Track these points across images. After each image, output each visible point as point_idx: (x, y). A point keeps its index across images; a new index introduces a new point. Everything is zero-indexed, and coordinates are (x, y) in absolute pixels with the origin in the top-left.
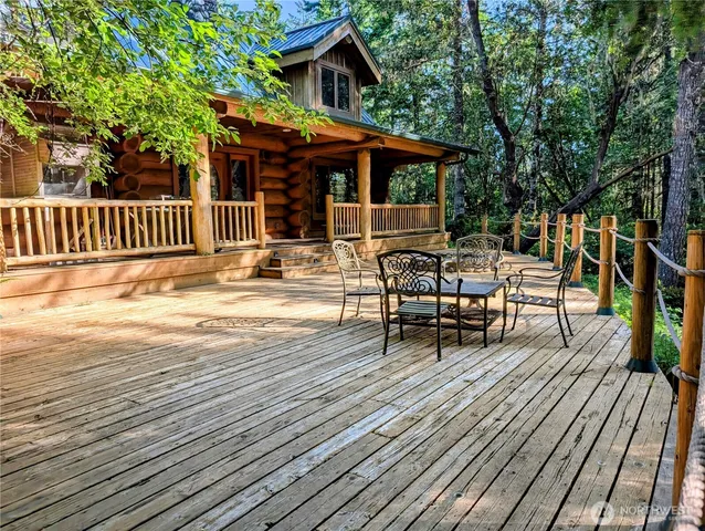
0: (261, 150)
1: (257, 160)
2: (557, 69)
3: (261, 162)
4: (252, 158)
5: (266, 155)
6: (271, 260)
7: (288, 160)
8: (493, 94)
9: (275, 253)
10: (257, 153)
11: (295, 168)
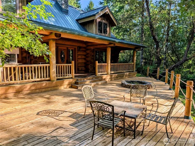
0: (78, 46)
1: (77, 49)
2: (174, 21)
3: (78, 50)
4: (75, 49)
5: (80, 48)
6: (76, 82)
7: (86, 49)
8: (152, 29)
9: (77, 80)
10: (76, 47)
11: (88, 52)
